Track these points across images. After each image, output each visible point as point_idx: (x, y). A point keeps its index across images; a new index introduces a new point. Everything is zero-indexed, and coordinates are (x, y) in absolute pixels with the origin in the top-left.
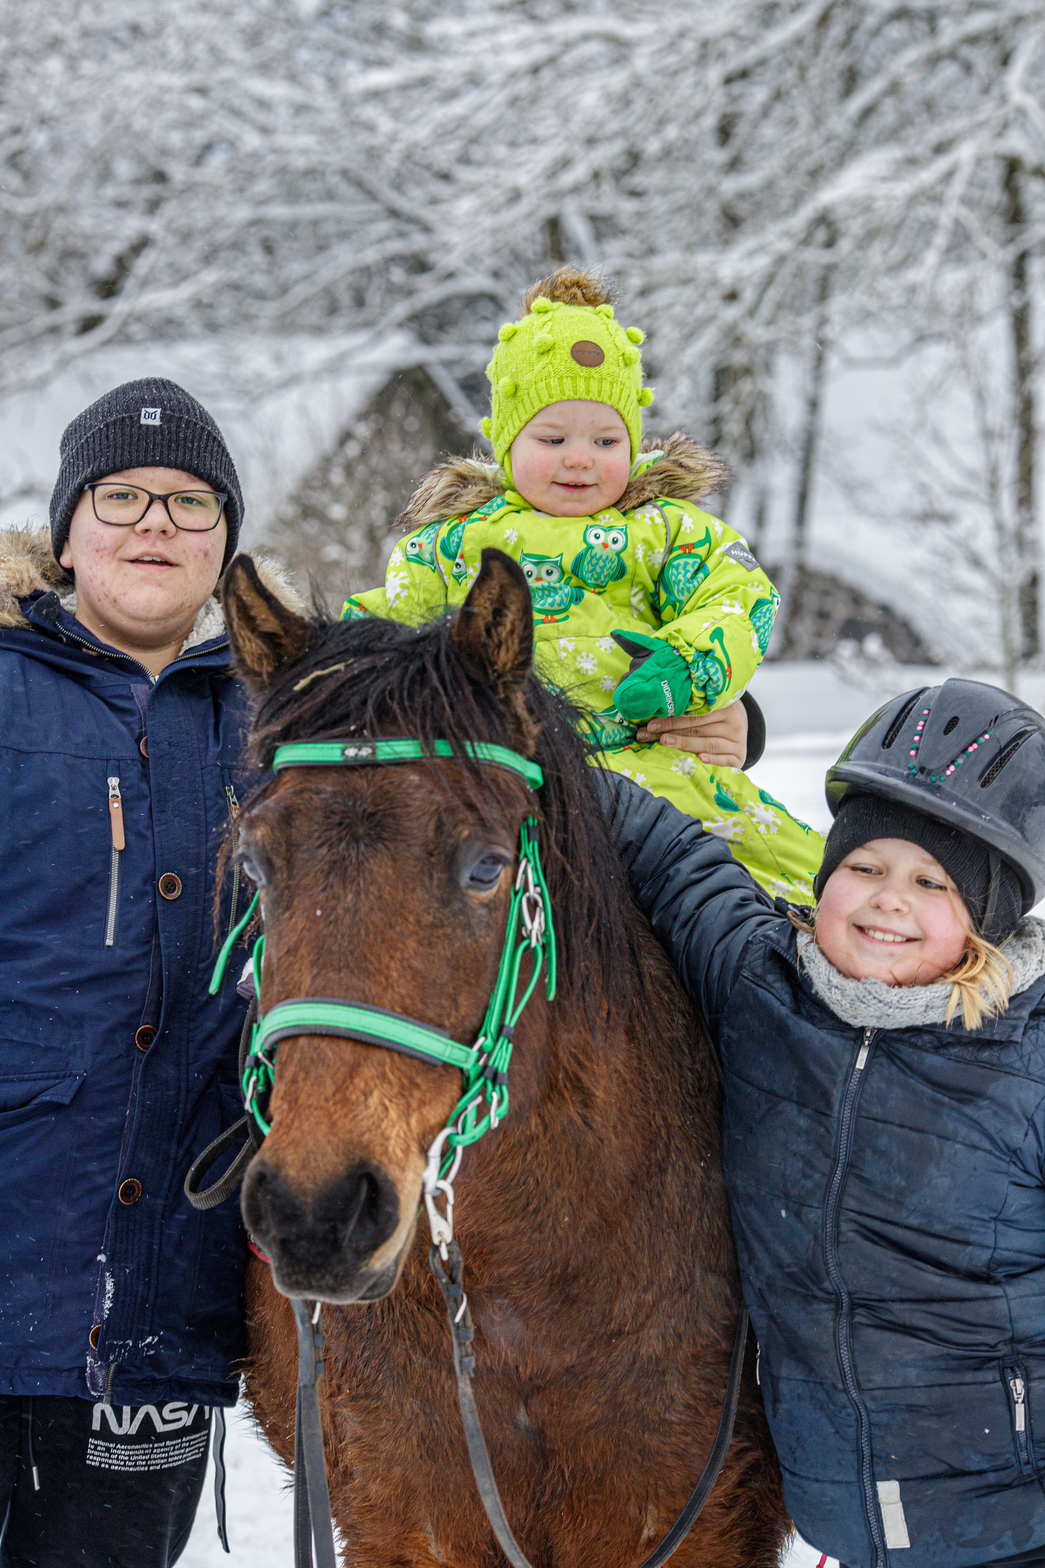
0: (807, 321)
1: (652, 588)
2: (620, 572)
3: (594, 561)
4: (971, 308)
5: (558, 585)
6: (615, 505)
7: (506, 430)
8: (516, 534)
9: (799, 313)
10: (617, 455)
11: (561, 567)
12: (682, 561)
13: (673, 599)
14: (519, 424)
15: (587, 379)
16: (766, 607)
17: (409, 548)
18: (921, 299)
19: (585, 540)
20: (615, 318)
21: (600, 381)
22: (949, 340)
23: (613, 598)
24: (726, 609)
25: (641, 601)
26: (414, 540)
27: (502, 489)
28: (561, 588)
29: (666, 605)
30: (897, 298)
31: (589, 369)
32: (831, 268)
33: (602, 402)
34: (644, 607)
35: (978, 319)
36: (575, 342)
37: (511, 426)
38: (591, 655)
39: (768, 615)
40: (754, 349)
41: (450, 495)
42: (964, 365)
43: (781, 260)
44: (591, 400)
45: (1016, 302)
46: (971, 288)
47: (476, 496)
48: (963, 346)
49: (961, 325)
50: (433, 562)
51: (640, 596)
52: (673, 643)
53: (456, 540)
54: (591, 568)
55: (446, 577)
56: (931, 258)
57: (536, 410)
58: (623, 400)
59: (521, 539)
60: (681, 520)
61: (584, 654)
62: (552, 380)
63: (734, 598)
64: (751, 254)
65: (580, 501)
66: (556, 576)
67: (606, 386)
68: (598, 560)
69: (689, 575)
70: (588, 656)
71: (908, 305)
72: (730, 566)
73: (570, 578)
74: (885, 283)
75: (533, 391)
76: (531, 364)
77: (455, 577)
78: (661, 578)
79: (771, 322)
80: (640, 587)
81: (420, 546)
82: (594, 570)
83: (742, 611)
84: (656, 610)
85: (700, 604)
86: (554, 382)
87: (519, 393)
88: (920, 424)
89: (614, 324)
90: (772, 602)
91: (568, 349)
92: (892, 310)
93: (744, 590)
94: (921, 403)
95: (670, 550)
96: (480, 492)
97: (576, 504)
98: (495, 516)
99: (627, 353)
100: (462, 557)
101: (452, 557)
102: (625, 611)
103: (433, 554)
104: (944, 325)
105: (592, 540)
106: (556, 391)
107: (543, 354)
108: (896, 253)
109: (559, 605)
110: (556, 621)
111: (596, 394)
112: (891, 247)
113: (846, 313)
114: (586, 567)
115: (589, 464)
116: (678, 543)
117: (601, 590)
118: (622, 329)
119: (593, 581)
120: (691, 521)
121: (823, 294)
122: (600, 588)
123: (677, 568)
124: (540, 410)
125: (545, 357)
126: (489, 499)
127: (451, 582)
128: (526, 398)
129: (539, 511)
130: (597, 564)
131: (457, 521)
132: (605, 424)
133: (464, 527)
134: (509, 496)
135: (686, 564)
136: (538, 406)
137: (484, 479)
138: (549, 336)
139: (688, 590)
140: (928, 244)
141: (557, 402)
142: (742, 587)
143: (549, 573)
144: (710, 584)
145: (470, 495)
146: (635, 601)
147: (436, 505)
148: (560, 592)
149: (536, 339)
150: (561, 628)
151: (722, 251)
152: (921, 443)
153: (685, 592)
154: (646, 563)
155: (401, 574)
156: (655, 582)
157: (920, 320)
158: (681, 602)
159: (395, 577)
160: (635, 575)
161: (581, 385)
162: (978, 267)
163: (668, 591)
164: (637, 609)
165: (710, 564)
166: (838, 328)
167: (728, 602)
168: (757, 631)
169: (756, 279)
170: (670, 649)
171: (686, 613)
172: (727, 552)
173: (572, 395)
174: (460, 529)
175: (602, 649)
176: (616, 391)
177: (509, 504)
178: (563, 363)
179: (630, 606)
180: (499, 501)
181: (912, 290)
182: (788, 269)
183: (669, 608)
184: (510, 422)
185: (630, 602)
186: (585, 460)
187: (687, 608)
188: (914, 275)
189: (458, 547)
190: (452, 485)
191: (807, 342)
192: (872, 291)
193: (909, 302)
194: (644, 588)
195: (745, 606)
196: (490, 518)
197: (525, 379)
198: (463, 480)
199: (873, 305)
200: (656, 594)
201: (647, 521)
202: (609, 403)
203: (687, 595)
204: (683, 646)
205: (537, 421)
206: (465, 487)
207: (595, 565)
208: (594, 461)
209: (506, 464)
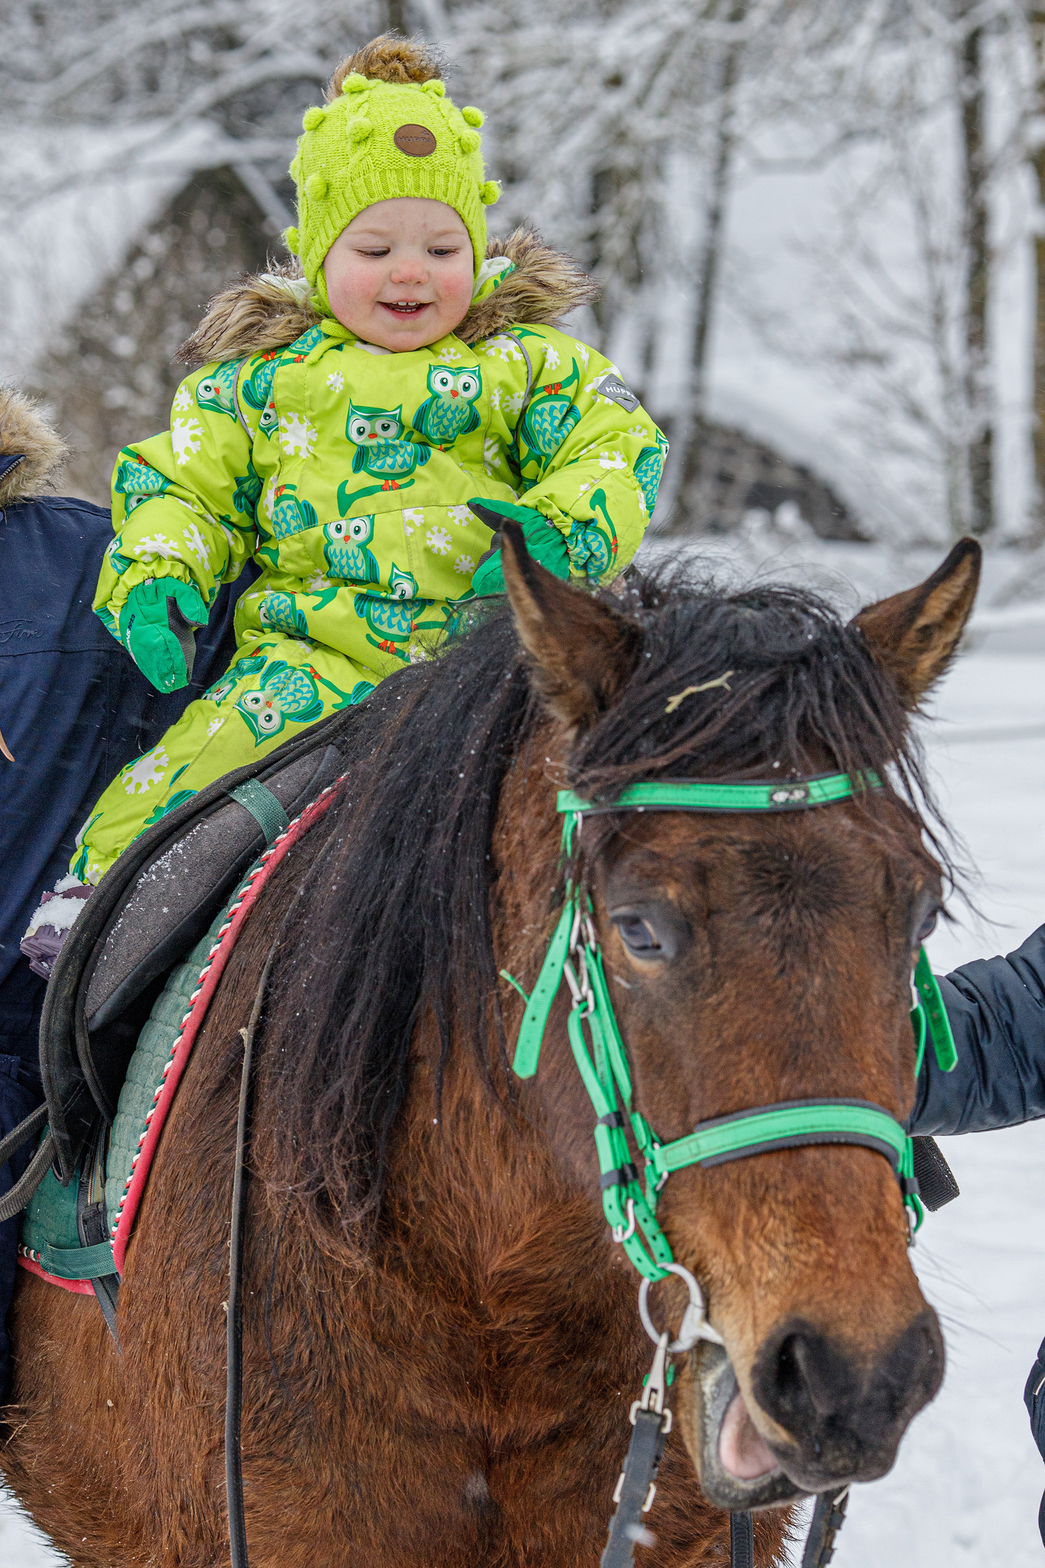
0: (709, 112)
1: (509, 439)
2: (473, 423)
3: (441, 413)
4: (911, 98)
5: (397, 442)
6: (458, 331)
7: (317, 241)
8: (342, 380)
9: (697, 103)
10: (458, 266)
11: (400, 421)
12: (547, 406)
13: (537, 452)
14: (333, 233)
15: (416, 172)
16: (653, 458)
17: (202, 391)
18: (850, 86)
19: (429, 387)
20: (447, 95)
21: (433, 173)
22: (884, 137)
23: (462, 454)
24: (605, 464)
25: (497, 454)
26: (208, 382)
27: (318, 316)
28: (401, 446)
29: (528, 458)
30: (821, 85)
31: (418, 159)
32: (737, 47)
33: (435, 200)
34: (499, 462)
35: (920, 111)
36: (399, 126)
37: (323, 236)
38: (444, 530)
39: (655, 468)
40: (641, 147)
41: (251, 326)
42: (903, 169)
43: (677, 36)
44: (422, 198)
45: (967, 91)
46: (912, 72)
47: (284, 327)
48: (901, 145)
49: (900, 119)
50: (233, 411)
51: (495, 449)
52: (544, 511)
53: (264, 385)
54: (436, 420)
55: (250, 430)
56: (863, 34)
57: (354, 213)
58: (462, 196)
59: (348, 388)
60: (545, 353)
61: (435, 529)
62: (371, 175)
63: (614, 449)
64: (639, 29)
65: (414, 330)
66: (393, 430)
67: (440, 179)
68: (446, 411)
69: (557, 423)
70: (439, 531)
71: (835, 93)
72: (605, 407)
73: (412, 433)
74: (805, 66)
75: (348, 190)
76: (345, 156)
77: (262, 429)
78: (520, 427)
79: (662, 114)
80: (495, 438)
81: (217, 390)
82: (441, 422)
83: (625, 465)
84: (515, 465)
85: (571, 457)
86: (375, 178)
87: (331, 194)
88: (849, 242)
89: (447, 103)
90: (659, 451)
91: (391, 136)
92: (813, 99)
93: (626, 438)
94: (849, 216)
95: (532, 392)
96: (290, 322)
97: (409, 334)
98: (313, 355)
99: (464, 137)
100: (272, 406)
101: (261, 406)
102: (478, 467)
103: (234, 400)
104: (879, 118)
105: (438, 387)
106: (377, 189)
107: (359, 143)
108: (820, 29)
109: (401, 467)
110: (399, 487)
111: (428, 189)
112: (813, 21)
113: (756, 103)
114: (431, 419)
115: (423, 278)
116: (541, 384)
117: (449, 445)
118: (457, 109)
119: (439, 436)
120: (556, 354)
121: (728, 80)
122: (447, 444)
123: (541, 414)
124: (359, 213)
125: (362, 146)
126: (302, 331)
127: (257, 435)
128: (340, 199)
129: (365, 343)
130: (445, 415)
131: (262, 360)
132: (439, 228)
133: (273, 370)
134: (327, 326)
135: (553, 408)
136: (356, 208)
137: (294, 305)
138: (367, 120)
139: (557, 441)
140: (859, 18)
141: (379, 202)
142: (623, 434)
143: (385, 428)
144: (581, 432)
145: (277, 328)
146: (489, 455)
147: (234, 338)
148: (402, 451)
149: (350, 124)
150: (405, 497)
151: (603, 26)
152: (850, 265)
153: (553, 445)
154: (502, 409)
155: (192, 422)
156: (511, 431)
157: (849, 114)
158: (547, 456)
159: (183, 425)
160: (490, 425)
161: (409, 179)
162: (920, 47)
163: (530, 442)
164: (490, 465)
165: (581, 405)
166: (746, 122)
167: (607, 454)
168: (644, 488)
169: (645, 61)
170: (541, 519)
171: (553, 470)
172: (601, 390)
173: (398, 192)
174: (268, 371)
175: (456, 522)
176: (453, 185)
177: (327, 336)
178: (385, 153)
179: (484, 461)
180: (314, 333)
181: (839, 74)
182: (686, 47)
183: (532, 463)
184: (322, 230)
185: (483, 457)
186: (417, 272)
187: (555, 463)
188: (841, 56)
189: (267, 394)
190: (252, 314)
191: (708, 139)
192: (788, 74)
193: (835, 91)
194: (500, 439)
195: (627, 458)
196: (308, 360)
197: (339, 175)
198: (266, 306)
199: (790, 93)
200: (515, 446)
201: (503, 357)
202: (445, 201)
203: (554, 447)
204: (558, 516)
205: (355, 227)
206: (271, 316)
207: (441, 418)
208: (429, 274)
209: (320, 284)
